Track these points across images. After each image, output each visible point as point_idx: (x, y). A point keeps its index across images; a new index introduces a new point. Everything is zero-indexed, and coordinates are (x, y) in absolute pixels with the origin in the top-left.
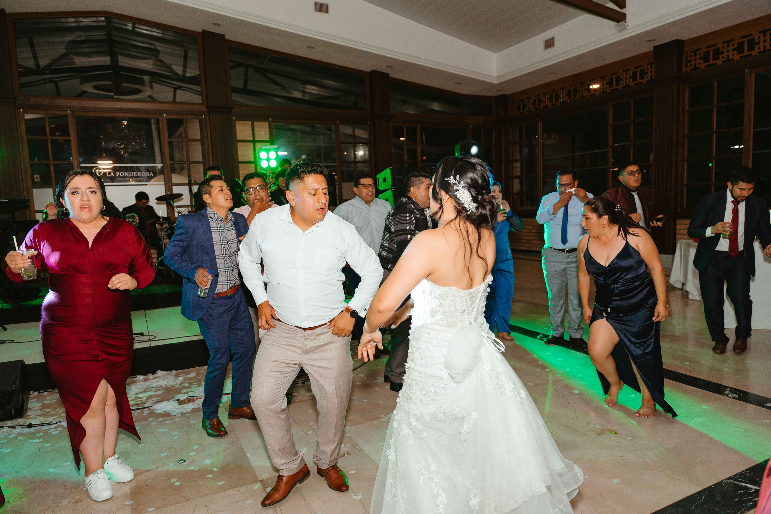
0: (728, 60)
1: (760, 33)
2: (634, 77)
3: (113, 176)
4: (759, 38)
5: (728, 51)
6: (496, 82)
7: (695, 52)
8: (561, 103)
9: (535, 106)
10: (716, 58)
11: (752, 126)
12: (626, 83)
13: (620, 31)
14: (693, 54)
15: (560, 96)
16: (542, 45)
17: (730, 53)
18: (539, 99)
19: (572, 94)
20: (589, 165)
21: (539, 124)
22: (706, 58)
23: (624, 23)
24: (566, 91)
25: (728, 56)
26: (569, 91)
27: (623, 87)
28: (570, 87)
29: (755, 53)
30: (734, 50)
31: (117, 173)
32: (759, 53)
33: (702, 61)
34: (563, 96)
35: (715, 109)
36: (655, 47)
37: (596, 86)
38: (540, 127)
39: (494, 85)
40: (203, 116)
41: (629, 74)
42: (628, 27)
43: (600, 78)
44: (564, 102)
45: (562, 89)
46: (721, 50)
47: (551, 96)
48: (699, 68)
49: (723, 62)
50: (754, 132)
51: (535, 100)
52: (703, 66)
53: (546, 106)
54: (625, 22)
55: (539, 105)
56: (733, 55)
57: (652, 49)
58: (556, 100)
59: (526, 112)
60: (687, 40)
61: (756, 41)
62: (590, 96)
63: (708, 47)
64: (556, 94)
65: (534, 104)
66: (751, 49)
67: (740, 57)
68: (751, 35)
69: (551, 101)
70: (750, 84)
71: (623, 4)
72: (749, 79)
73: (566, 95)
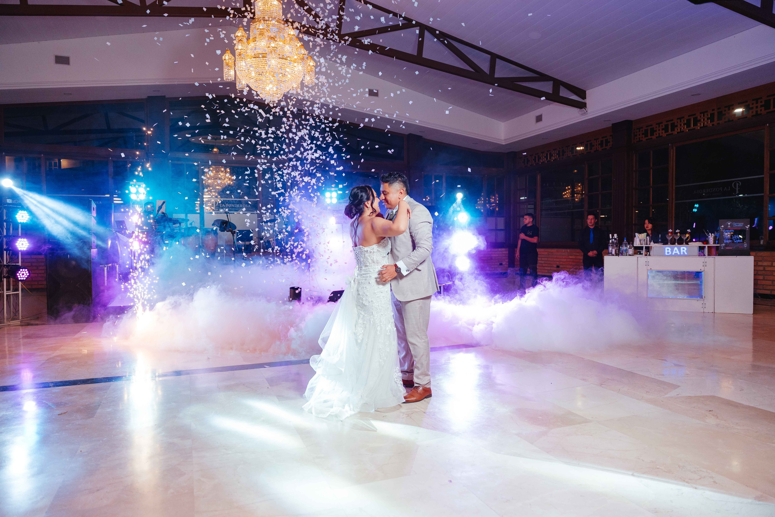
0: (659, 136)
1: (678, 119)
2: (601, 144)
4: (677, 122)
5: (659, 130)
6: (504, 144)
8: (553, 160)
9: (535, 161)
10: (652, 134)
11: (674, 183)
12: (596, 148)
13: (582, 114)
14: (638, 130)
15: (553, 155)
16: (534, 120)
17: (660, 132)
19: (561, 154)
20: (572, 208)
21: (538, 175)
22: (646, 134)
23: (584, 109)
24: (557, 152)
25: (659, 134)
26: (559, 151)
27: (594, 151)
28: (560, 148)
29: (675, 133)
30: (662, 129)
31: (227, 205)
32: (677, 133)
33: (643, 136)
34: (555, 155)
35: (651, 170)
36: (613, 124)
37: (580, 148)
38: (539, 177)
39: (503, 145)
41: (599, 142)
42: (589, 112)
44: (555, 160)
45: (555, 150)
46: (655, 130)
47: (547, 155)
48: (642, 141)
49: (657, 137)
51: (535, 157)
52: (644, 139)
53: (543, 162)
55: (539, 160)
56: (662, 133)
57: (611, 125)
58: (550, 158)
59: (529, 166)
60: (634, 121)
61: (675, 125)
62: (573, 156)
63: (647, 127)
64: (550, 154)
65: (535, 160)
66: (673, 130)
67: (667, 135)
68: (672, 120)
69: (547, 159)
70: (672, 154)
71: (584, 97)
72: (672, 150)
73: (557, 155)
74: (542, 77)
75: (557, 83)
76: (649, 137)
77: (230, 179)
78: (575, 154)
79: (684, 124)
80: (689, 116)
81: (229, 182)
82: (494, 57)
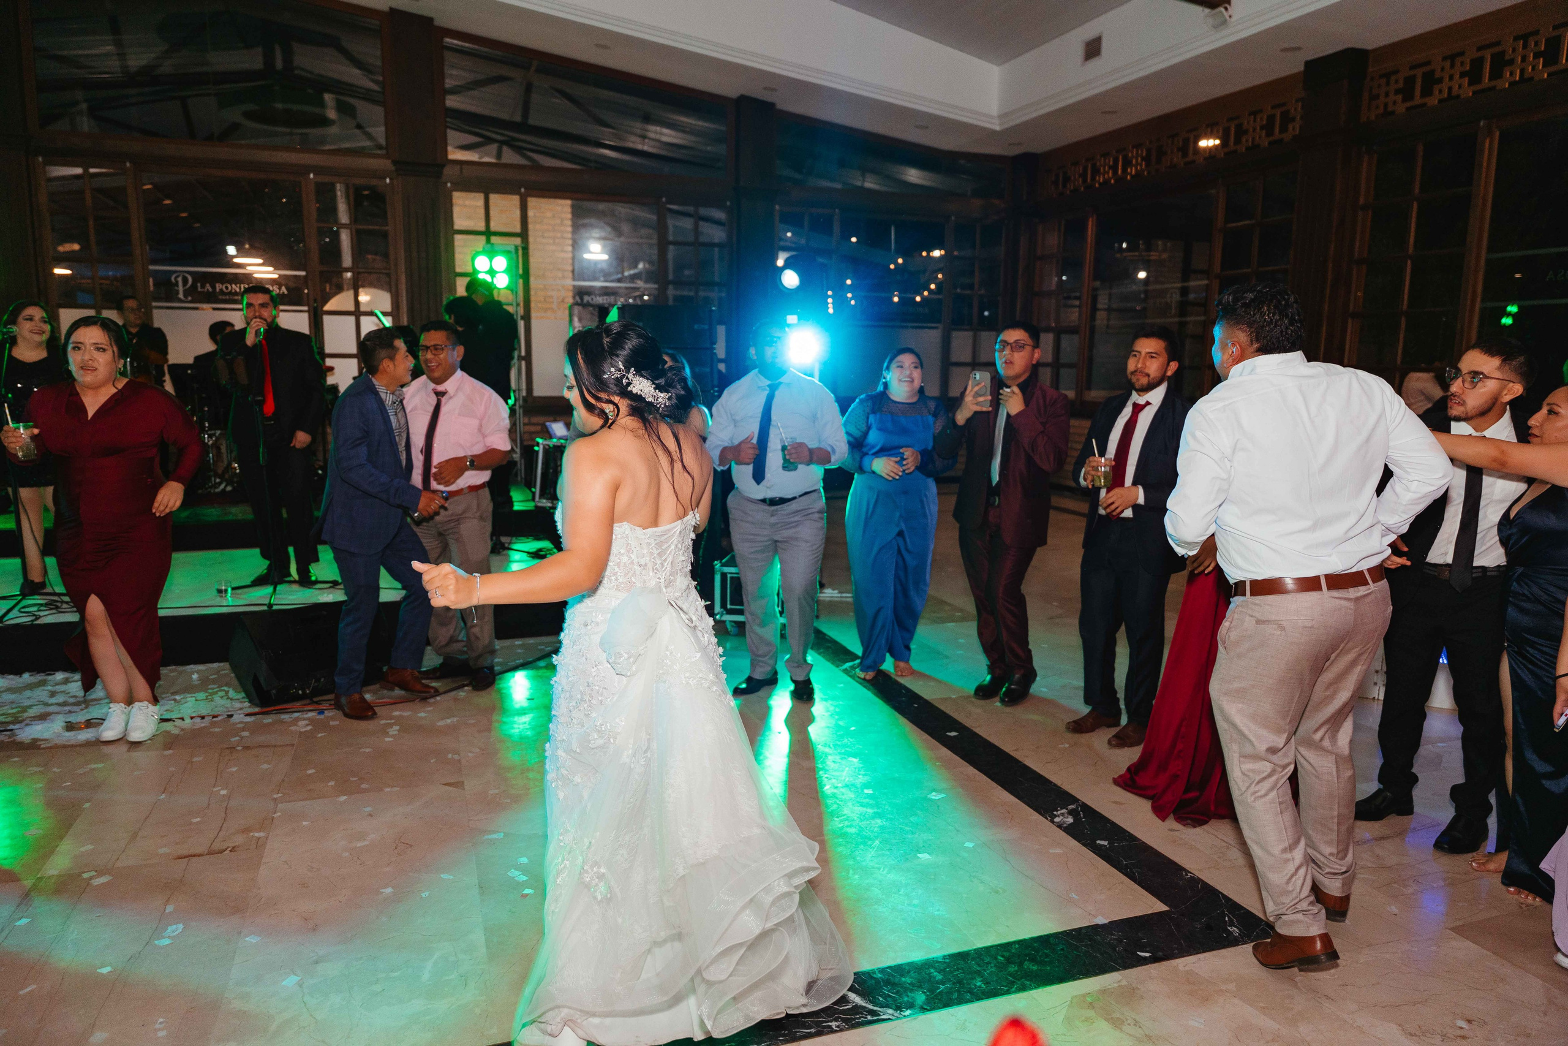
0: (1450, 97)
1: (1516, 38)
2: (1269, 128)
3: (210, 290)
4: (1514, 50)
5: (1451, 78)
6: (998, 128)
7: (1387, 76)
8: (1132, 176)
9: (1085, 181)
10: (1427, 92)
11: (1484, 245)
12: (1253, 139)
13: (1216, 27)
14: (1383, 81)
15: (1131, 162)
16: (1079, 51)
17: (1455, 83)
18: (1094, 165)
19: (1154, 158)
20: (1173, 311)
21: (1091, 219)
22: (1407, 93)
23: (1222, 9)
24: (1142, 151)
25: (1450, 89)
26: (1149, 151)
27: (1247, 149)
28: (1151, 142)
29: (1504, 84)
30: (1463, 75)
31: (217, 285)
32: (1511, 84)
33: (1399, 98)
34: (1137, 161)
35: (1415, 205)
36: (1309, 64)
37: (1209, 142)
38: (1091, 225)
39: (997, 132)
40: (388, 180)
41: (1261, 119)
42: (1235, 19)
43: (1207, 126)
44: (1138, 175)
45: (1137, 146)
46: (1437, 75)
47: (1116, 161)
48: (1393, 113)
49: (1440, 101)
50: (1488, 261)
51: (1085, 169)
52: (1401, 108)
53: (1106, 182)
54: (1226, 9)
55: (1093, 179)
56: (1460, 86)
57: (1302, 68)
58: (1124, 170)
59: (1068, 192)
60: (1374, 50)
61: (1507, 57)
63: (1412, 68)
64: (1125, 158)
65: (1084, 176)
66: (1496, 74)
67: (1474, 93)
68: (1498, 43)
69: (1115, 172)
70: (1489, 150)
72: (1488, 140)
73: (1142, 160)
76: (1417, 100)
78: (1191, 157)
80: (1555, 28)
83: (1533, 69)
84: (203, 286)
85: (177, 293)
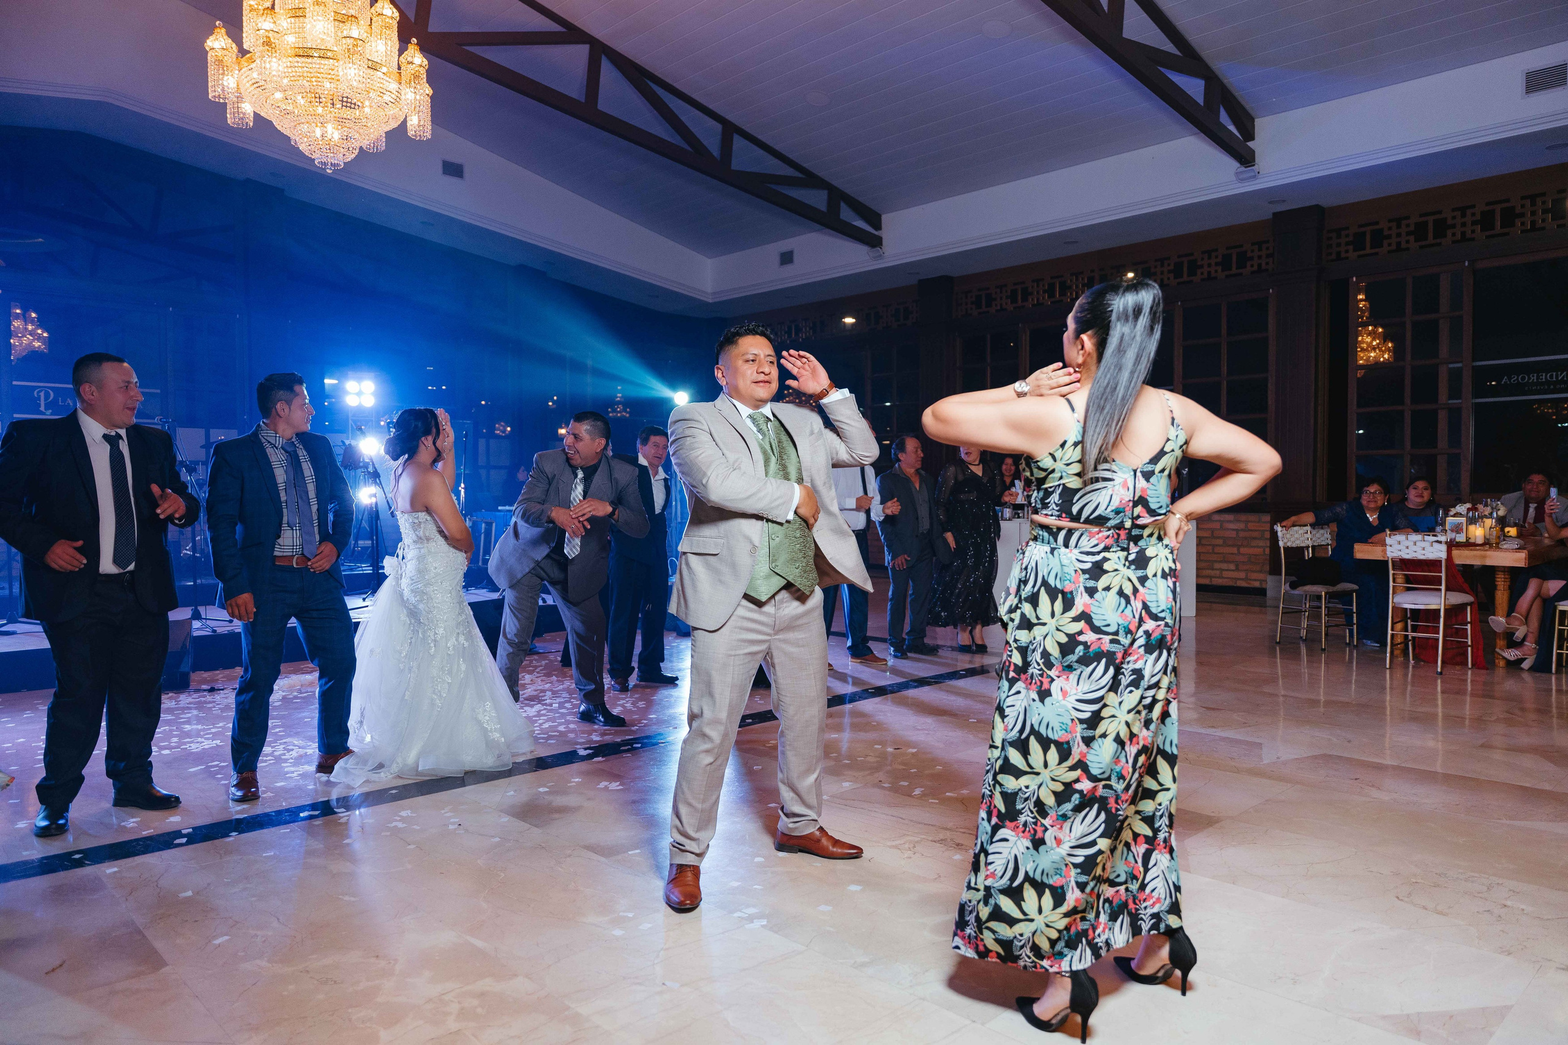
0: (1001, 309)
1: (1033, 281)
2: (896, 316)
4: (1032, 287)
5: (1001, 298)
6: (710, 301)
7: (966, 293)
8: (802, 339)
10: (989, 305)
12: (887, 322)
13: (875, 258)
14: (964, 296)
16: (777, 259)
17: (1003, 301)
22: (977, 303)
23: (879, 249)
24: (810, 324)
25: (1001, 305)
26: (814, 324)
27: (883, 328)
28: (815, 317)
29: (1029, 305)
30: (1007, 298)
32: (1033, 305)
33: (973, 306)
34: (806, 329)
36: (920, 281)
37: (849, 320)
39: (707, 304)
41: (891, 310)
42: (885, 255)
44: (807, 339)
45: (805, 320)
46: (993, 296)
47: (790, 328)
48: (971, 315)
49: (996, 311)
52: (975, 313)
54: (881, 248)
56: (1006, 304)
57: (916, 282)
58: (797, 334)
60: (958, 278)
61: (1029, 291)
63: (980, 290)
66: (1025, 299)
67: (1014, 308)
68: (1024, 282)
69: (790, 336)
71: (878, 226)
72: (1024, 335)
73: (810, 329)
74: (811, 180)
75: (837, 196)
76: (984, 309)
77: (39, 338)
78: (843, 332)
79: (1044, 292)
80: (1051, 278)
81: (37, 344)
82: (730, 130)
83: (1043, 298)
84: (64, 401)
85: (39, 406)
